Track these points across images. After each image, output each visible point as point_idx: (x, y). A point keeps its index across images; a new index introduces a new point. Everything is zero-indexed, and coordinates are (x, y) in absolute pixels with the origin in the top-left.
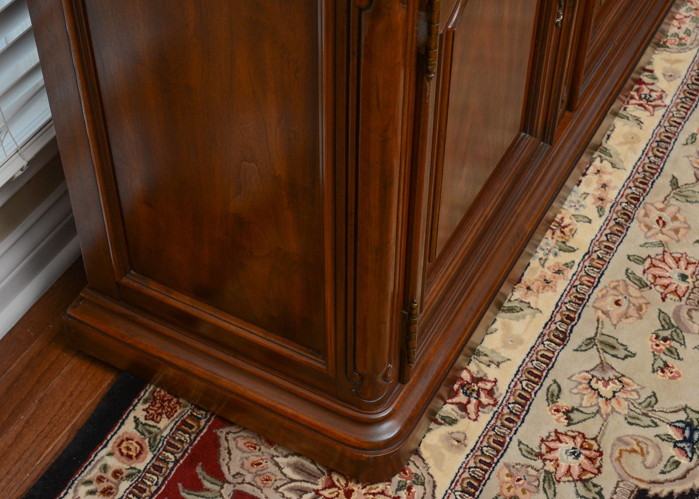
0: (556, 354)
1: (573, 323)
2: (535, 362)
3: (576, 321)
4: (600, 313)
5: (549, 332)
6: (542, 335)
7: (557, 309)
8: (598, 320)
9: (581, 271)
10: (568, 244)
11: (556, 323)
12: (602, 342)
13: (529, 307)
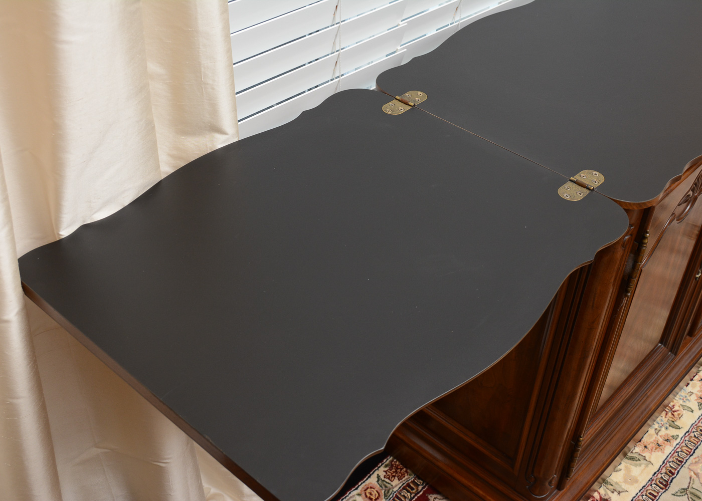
0: (660, 494)
1: (674, 476)
2: (644, 497)
3: (675, 475)
4: (692, 473)
5: (656, 479)
6: (651, 480)
7: (664, 465)
8: (691, 478)
9: (682, 443)
10: (676, 423)
11: (661, 474)
12: (691, 493)
13: (645, 459)
